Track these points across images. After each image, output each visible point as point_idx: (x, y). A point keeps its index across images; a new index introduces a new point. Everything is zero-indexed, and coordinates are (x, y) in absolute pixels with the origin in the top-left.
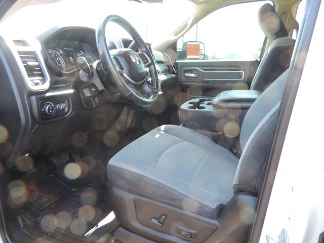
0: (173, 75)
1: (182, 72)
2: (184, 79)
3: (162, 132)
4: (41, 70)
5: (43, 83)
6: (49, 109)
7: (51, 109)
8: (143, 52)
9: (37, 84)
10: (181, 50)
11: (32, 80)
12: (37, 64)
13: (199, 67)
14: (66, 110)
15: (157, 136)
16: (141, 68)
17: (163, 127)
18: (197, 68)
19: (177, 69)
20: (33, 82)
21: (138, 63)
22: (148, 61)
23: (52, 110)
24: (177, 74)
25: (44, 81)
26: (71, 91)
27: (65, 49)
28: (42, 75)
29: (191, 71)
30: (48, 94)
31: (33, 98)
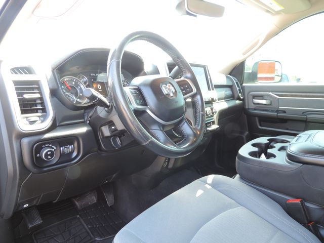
0: (238, 102)
1: (251, 97)
2: (252, 106)
3: (209, 187)
4: (43, 104)
5: (42, 122)
6: (46, 155)
7: (49, 155)
8: (186, 78)
9: (32, 123)
10: (250, 71)
11: (27, 118)
12: (38, 95)
13: (272, 92)
14: (75, 154)
15: (200, 192)
16: (177, 102)
17: (210, 178)
18: (270, 93)
19: (243, 94)
20: (27, 120)
21: (172, 95)
22: (192, 91)
23: (52, 155)
24: (243, 100)
25: (44, 118)
26: (83, 130)
27: (92, 75)
28: (44, 110)
29: (261, 97)
30: (47, 136)
31: (25, 141)
